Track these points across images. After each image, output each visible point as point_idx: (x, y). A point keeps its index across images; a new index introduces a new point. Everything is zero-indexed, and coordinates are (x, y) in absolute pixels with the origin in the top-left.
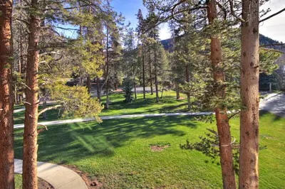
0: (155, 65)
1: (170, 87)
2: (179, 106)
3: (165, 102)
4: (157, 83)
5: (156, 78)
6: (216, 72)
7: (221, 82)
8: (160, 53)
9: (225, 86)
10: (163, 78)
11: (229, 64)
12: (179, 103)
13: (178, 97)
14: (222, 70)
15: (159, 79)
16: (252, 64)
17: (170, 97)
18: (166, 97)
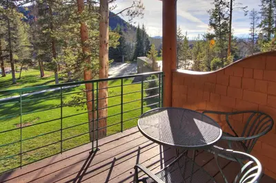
0: (9, 40)
1: (31, 64)
2: (45, 84)
3: (26, 82)
4: (12, 62)
5: (11, 55)
6: (85, 46)
7: (88, 53)
8: (16, 25)
9: (90, 56)
10: (20, 56)
11: (93, 42)
12: (43, 81)
13: (42, 75)
14: (88, 45)
15: (15, 57)
16: (105, 42)
17: (31, 76)
18: (27, 77)
